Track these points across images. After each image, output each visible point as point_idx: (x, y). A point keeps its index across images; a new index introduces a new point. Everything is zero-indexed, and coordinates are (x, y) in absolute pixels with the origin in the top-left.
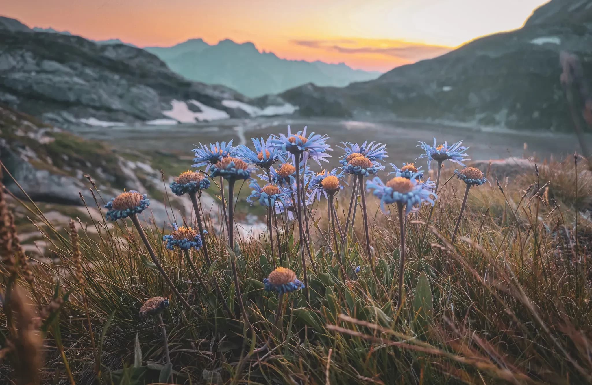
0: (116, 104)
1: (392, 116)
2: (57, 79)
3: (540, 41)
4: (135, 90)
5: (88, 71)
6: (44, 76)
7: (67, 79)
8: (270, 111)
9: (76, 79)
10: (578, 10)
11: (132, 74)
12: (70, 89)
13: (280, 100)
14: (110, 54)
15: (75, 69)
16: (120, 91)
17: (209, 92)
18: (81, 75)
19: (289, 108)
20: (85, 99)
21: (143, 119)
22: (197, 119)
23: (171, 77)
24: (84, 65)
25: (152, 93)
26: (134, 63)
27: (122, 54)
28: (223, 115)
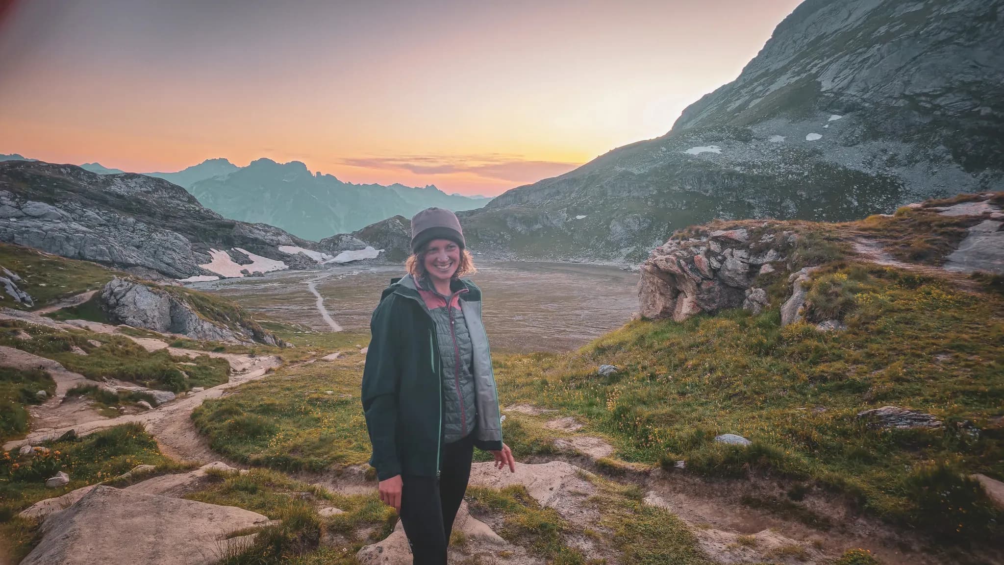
0: (133, 257)
1: (511, 256)
2: (48, 226)
3: (695, 151)
4: (157, 236)
5: (90, 213)
6: (29, 223)
7: (62, 225)
8: (344, 257)
9: (75, 225)
10: (740, 109)
11: (152, 215)
12: (68, 239)
13: (358, 241)
14: (119, 188)
15: (71, 211)
16: (137, 239)
17: (259, 235)
18: (80, 219)
19: (371, 252)
20: (89, 251)
21: (174, 277)
22: (244, 272)
23: (205, 216)
24: (85, 205)
25: (182, 239)
26: (153, 199)
27: (135, 188)
28: (280, 265)
